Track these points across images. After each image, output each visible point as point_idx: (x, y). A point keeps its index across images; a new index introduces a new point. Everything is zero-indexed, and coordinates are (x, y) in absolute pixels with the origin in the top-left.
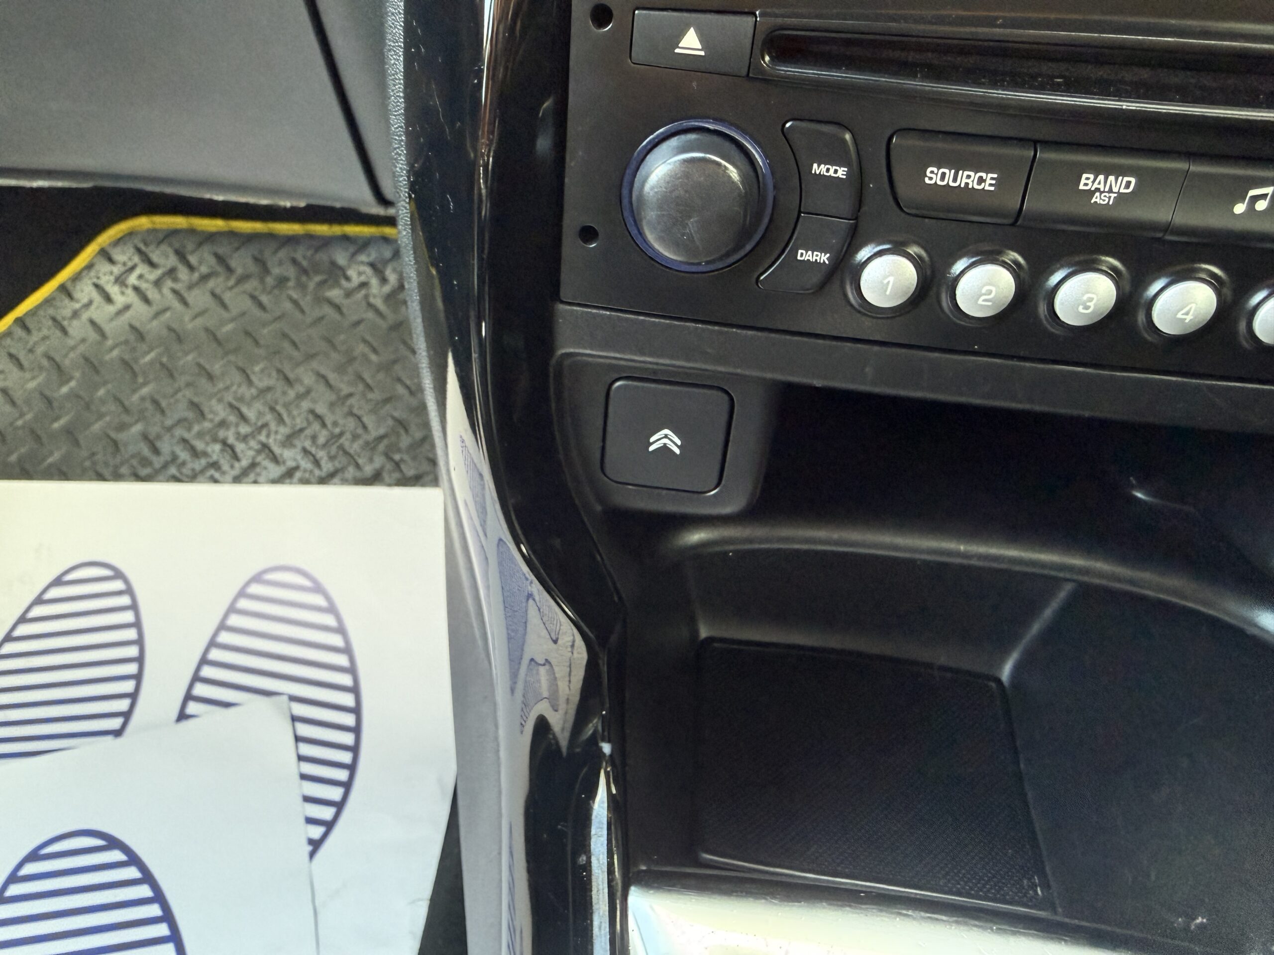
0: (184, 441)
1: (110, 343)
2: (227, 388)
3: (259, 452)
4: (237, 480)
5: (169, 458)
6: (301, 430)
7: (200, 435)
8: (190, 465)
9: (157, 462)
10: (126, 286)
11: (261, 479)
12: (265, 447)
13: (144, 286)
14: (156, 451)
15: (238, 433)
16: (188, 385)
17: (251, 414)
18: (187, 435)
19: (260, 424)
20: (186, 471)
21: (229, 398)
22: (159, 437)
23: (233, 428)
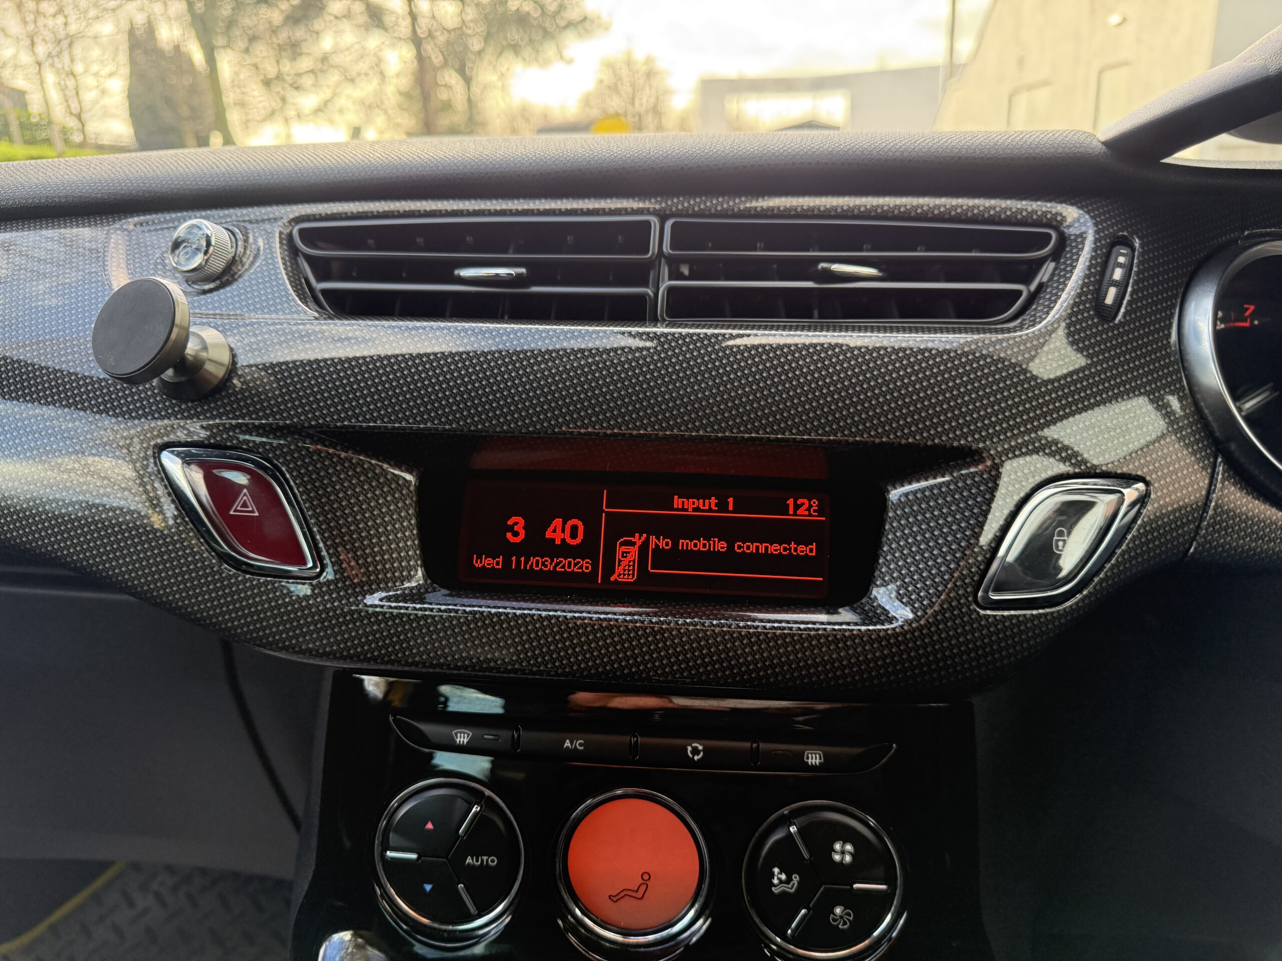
10: (148, 892)
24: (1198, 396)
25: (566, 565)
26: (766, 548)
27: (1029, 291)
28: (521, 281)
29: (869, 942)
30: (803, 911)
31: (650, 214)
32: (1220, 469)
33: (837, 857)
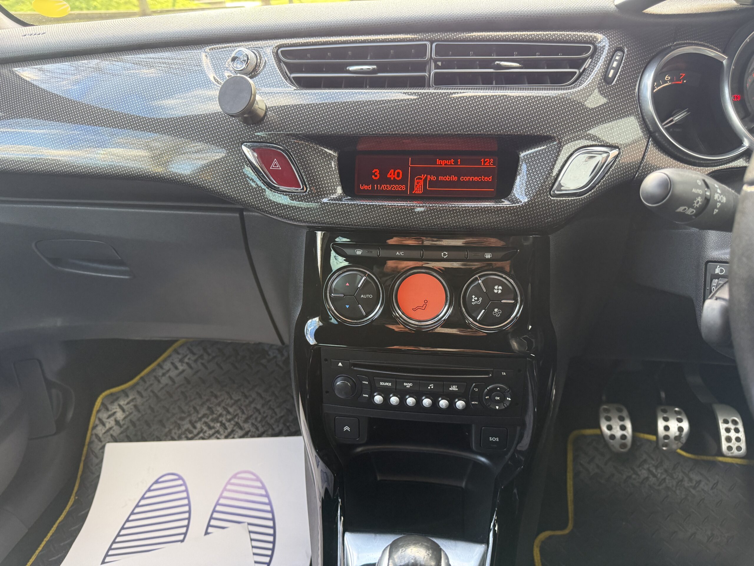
0: (206, 423)
1: (176, 385)
2: (222, 401)
3: (235, 426)
4: (226, 437)
5: (200, 430)
6: (251, 416)
7: (213, 420)
8: (208, 433)
9: (195, 432)
10: (183, 363)
11: (236, 436)
12: (237, 424)
13: (190, 362)
14: (195, 427)
15: (227, 419)
16: (208, 400)
17: (231, 410)
18: (207, 420)
19: (235, 414)
20: (207, 435)
21: (223, 404)
22: (196, 422)
23: (224, 416)
24: (644, 114)
25: (396, 187)
26: (473, 178)
27: (580, 72)
28: (373, 71)
29: (506, 323)
30: (483, 311)
31: (426, 40)
32: (650, 143)
33: (496, 291)
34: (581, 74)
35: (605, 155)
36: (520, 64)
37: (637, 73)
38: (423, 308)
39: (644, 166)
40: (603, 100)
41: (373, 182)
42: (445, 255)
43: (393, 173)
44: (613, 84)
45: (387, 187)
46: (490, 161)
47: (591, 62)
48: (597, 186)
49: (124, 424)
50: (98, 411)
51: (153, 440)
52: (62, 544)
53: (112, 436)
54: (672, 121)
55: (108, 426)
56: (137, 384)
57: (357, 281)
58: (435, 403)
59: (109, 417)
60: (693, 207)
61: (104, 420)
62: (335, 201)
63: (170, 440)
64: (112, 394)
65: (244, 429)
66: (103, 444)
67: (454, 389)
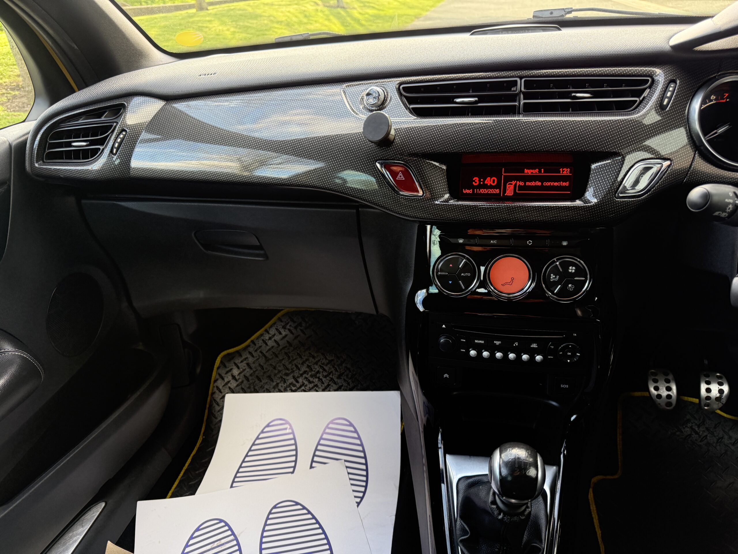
0: (306, 378)
1: (281, 347)
2: (319, 361)
3: (330, 381)
4: (324, 390)
5: (302, 384)
6: (344, 373)
7: (312, 376)
8: (308, 386)
9: (298, 385)
10: (286, 329)
12: (332, 379)
13: (291, 328)
14: (298, 382)
15: (323, 375)
16: (307, 360)
17: (326, 368)
18: (307, 376)
19: (330, 371)
20: (307, 388)
21: (320, 363)
22: (298, 377)
23: (321, 374)
24: (692, 132)
25: (492, 191)
26: (553, 184)
27: (640, 99)
28: (475, 102)
29: (579, 294)
30: (560, 286)
31: (516, 77)
32: (697, 155)
33: (570, 271)
34: (641, 102)
35: (659, 165)
36: (591, 95)
37: (686, 101)
38: (510, 284)
39: (691, 173)
40: (658, 118)
41: (474, 187)
42: (530, 243)
43: (489, 180)
44: (667, 110)
45: (484, 191)
46: (567, 171)
47: (649, 92)
48: (652, 190)
49: (239, 379)
50: (218, 368)
51: (264, 392)
52: (197, 472)
53: (230, 388)
54: (716, 133)
55: (226, 380)
56: (248, 346)
57: (459, 263)
58: (519, 357)
59: (227, 372)
60: (725, 212)
61: (223, 375)
62: (445, 202)
63: (277, 392)
64: (228, 354)
65: (338, 384)
66: (223, 394)
67: (534, 347)
